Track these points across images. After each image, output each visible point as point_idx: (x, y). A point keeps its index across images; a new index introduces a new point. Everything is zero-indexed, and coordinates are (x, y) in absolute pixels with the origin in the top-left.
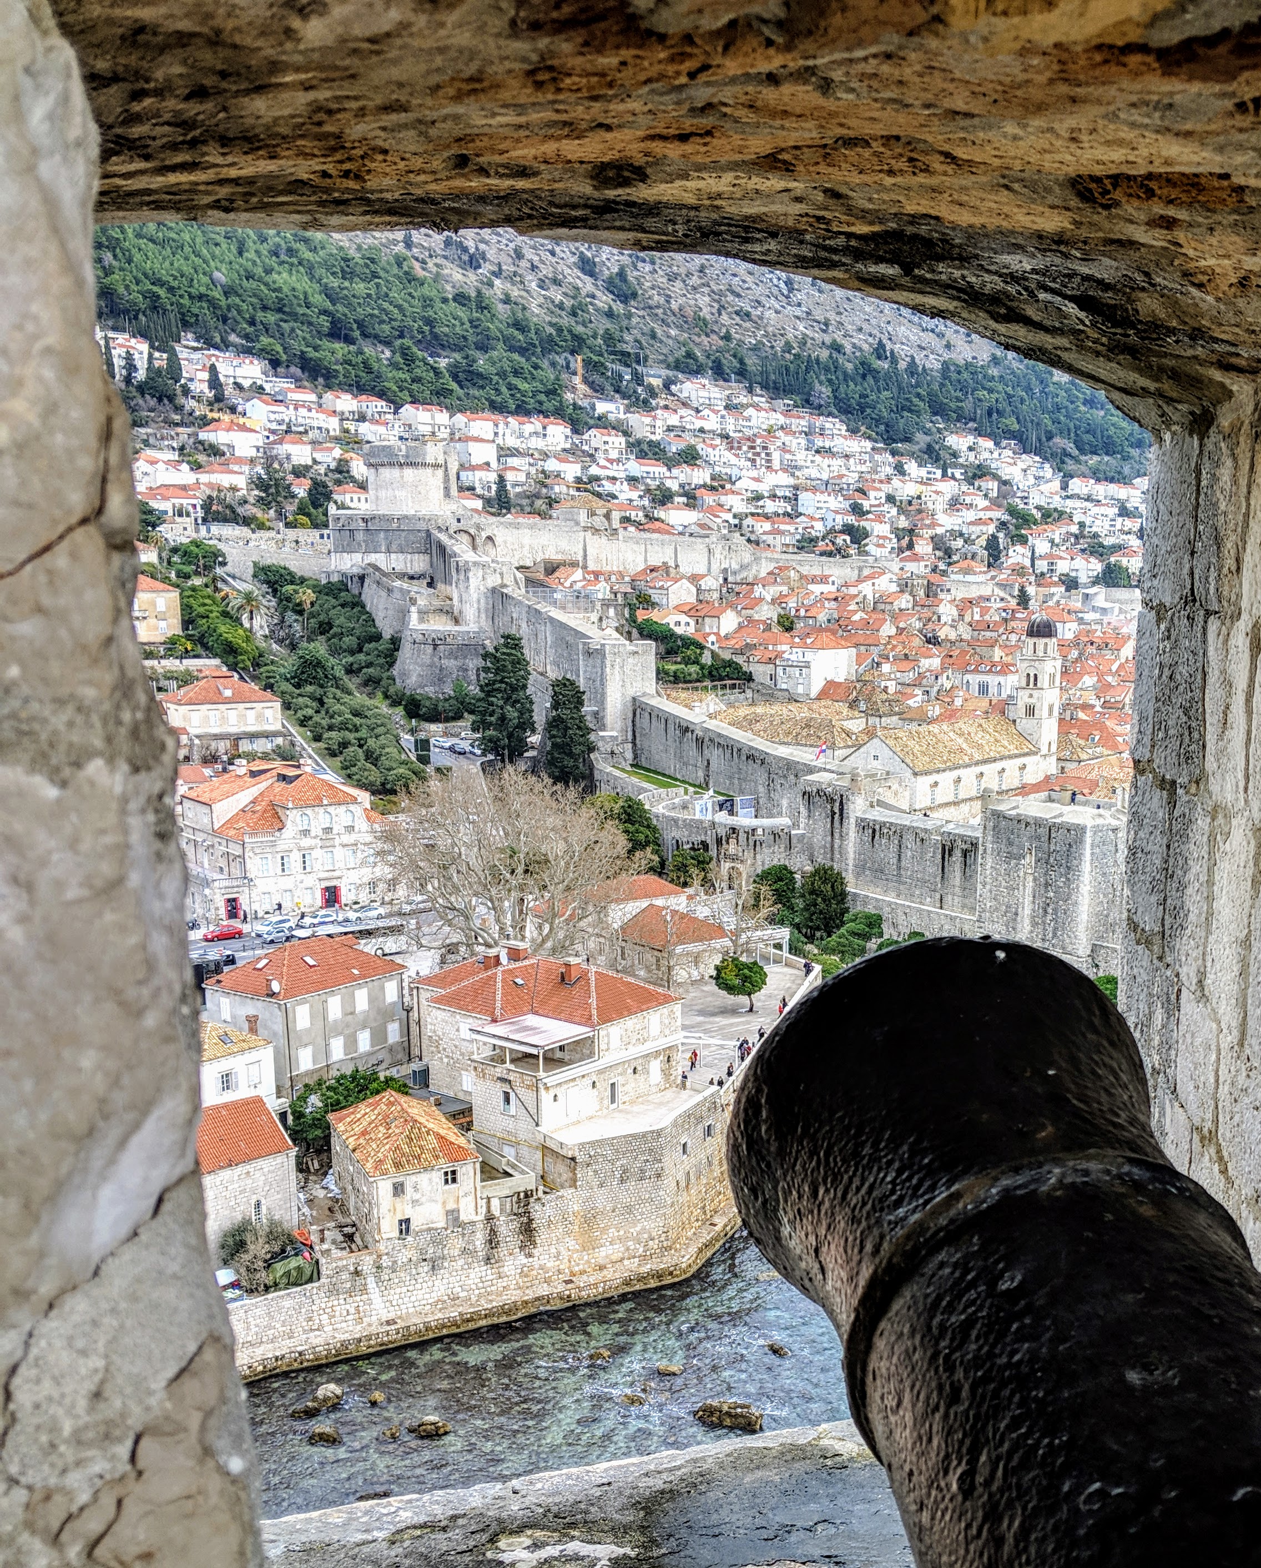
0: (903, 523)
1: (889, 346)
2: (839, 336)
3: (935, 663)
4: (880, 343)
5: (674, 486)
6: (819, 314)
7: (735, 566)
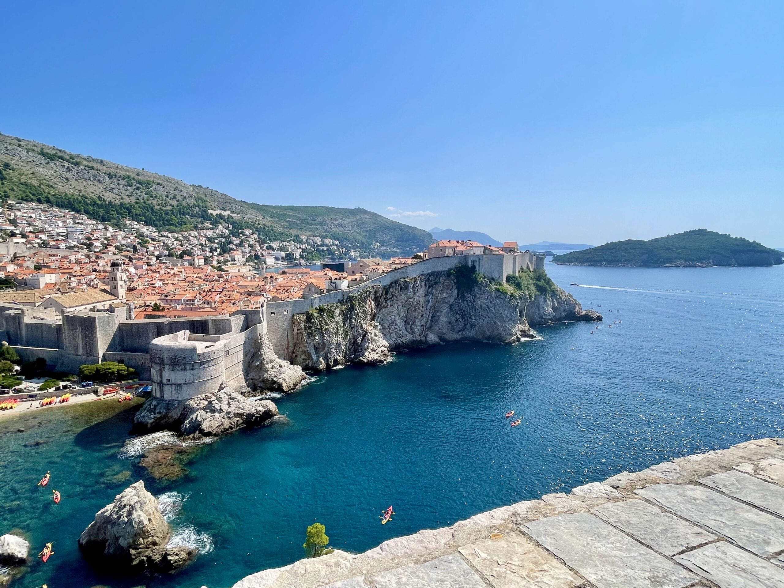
0: (106, 242)
1: (102, 197)
2: (85, 194)
3: (93, 277)
4: (99, 196)
5: (17, 232)
6: (78, 188)
7: (19, 252)
